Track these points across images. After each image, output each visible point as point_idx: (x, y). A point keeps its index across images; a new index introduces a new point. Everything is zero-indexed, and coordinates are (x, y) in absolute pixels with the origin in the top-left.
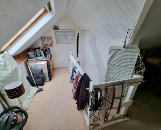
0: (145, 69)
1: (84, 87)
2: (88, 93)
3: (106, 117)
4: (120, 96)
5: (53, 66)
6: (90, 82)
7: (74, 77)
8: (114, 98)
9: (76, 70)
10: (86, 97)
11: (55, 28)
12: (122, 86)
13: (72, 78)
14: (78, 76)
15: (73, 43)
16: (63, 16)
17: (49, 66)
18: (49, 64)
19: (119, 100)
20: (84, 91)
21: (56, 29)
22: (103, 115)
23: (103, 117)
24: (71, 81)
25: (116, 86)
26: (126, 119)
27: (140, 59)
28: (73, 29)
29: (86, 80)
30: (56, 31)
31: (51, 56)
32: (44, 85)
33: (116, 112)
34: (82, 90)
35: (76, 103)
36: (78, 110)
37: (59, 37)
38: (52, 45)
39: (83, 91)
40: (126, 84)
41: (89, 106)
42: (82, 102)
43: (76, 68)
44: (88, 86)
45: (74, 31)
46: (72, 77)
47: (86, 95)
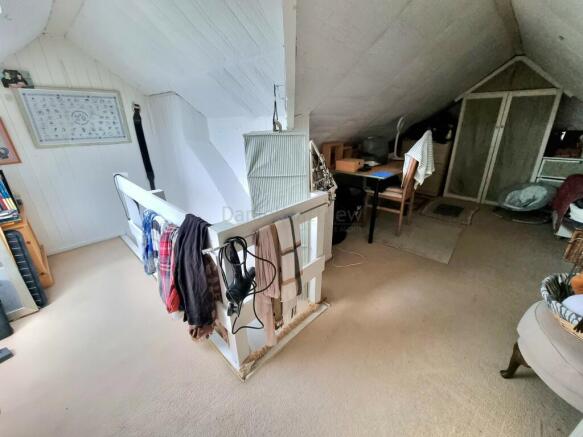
0: (336, 187)
1: (195, 253)
2: (212, 268)
3: (277, 314)
4: (292, 245)
5: (41, 248)
6: (209, 228)
7: (156, 246)
8: (279, 254)
9: (156, 218)
10: (209, 285)
11: (8, 76)
12: (288, 220)
13: (149, 252)
14: (168, 234)
15: (123, 139)
16: (45, 29)
17: (21, 244)
18: (18, 236)
19: (292, 254)
20: (198, 266)
21: (16, 81)
22: (268, 314)
23: (269, 321)
24: (149, 266)
25: (276, 223)
26: (324, 307)
27: (321, 164)
28: (107, 85)
29: (196, 231)
30: (21, 91)
31: (18, 203)
32: (10, 332)
33: (296, 293)
34: (191, 266)
35: (185, 320)
36: (195, 336)
37: (45, 117)
38: (11, 155)
39: (195, 265)
40: (298, 214)
41: (224, 307)
42: (200, 304)
43: (156, 214)
44: (206, 245)
45: (115, 94)
46: (147, 250)
47: (208, 277)
